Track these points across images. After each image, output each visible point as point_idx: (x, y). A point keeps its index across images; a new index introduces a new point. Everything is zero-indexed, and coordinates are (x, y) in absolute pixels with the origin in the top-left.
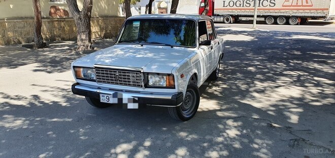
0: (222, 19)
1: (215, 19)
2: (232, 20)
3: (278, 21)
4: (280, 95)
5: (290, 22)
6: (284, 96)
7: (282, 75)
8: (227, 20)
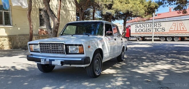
0: (135, 39)
1: (132, 39)
2: (141, 39)
3: (167, 39)
4: (157, 68)
5: (175, 39)
6: (159, 68)
7: (162, 60)
8: (138, 39)
